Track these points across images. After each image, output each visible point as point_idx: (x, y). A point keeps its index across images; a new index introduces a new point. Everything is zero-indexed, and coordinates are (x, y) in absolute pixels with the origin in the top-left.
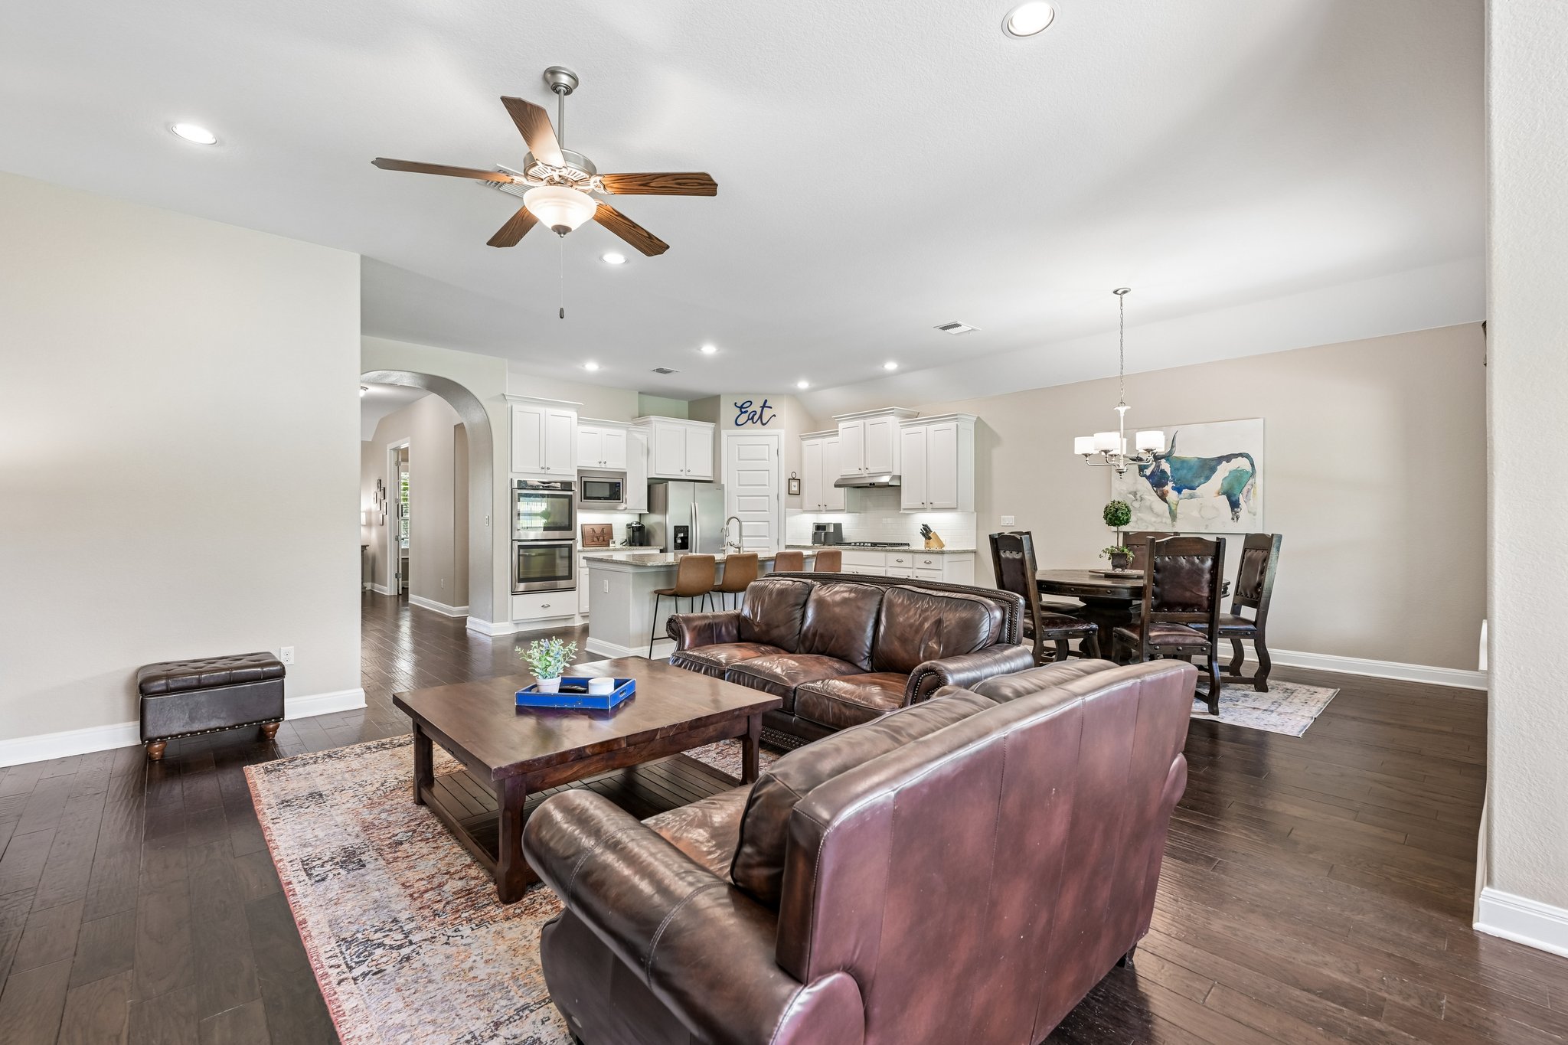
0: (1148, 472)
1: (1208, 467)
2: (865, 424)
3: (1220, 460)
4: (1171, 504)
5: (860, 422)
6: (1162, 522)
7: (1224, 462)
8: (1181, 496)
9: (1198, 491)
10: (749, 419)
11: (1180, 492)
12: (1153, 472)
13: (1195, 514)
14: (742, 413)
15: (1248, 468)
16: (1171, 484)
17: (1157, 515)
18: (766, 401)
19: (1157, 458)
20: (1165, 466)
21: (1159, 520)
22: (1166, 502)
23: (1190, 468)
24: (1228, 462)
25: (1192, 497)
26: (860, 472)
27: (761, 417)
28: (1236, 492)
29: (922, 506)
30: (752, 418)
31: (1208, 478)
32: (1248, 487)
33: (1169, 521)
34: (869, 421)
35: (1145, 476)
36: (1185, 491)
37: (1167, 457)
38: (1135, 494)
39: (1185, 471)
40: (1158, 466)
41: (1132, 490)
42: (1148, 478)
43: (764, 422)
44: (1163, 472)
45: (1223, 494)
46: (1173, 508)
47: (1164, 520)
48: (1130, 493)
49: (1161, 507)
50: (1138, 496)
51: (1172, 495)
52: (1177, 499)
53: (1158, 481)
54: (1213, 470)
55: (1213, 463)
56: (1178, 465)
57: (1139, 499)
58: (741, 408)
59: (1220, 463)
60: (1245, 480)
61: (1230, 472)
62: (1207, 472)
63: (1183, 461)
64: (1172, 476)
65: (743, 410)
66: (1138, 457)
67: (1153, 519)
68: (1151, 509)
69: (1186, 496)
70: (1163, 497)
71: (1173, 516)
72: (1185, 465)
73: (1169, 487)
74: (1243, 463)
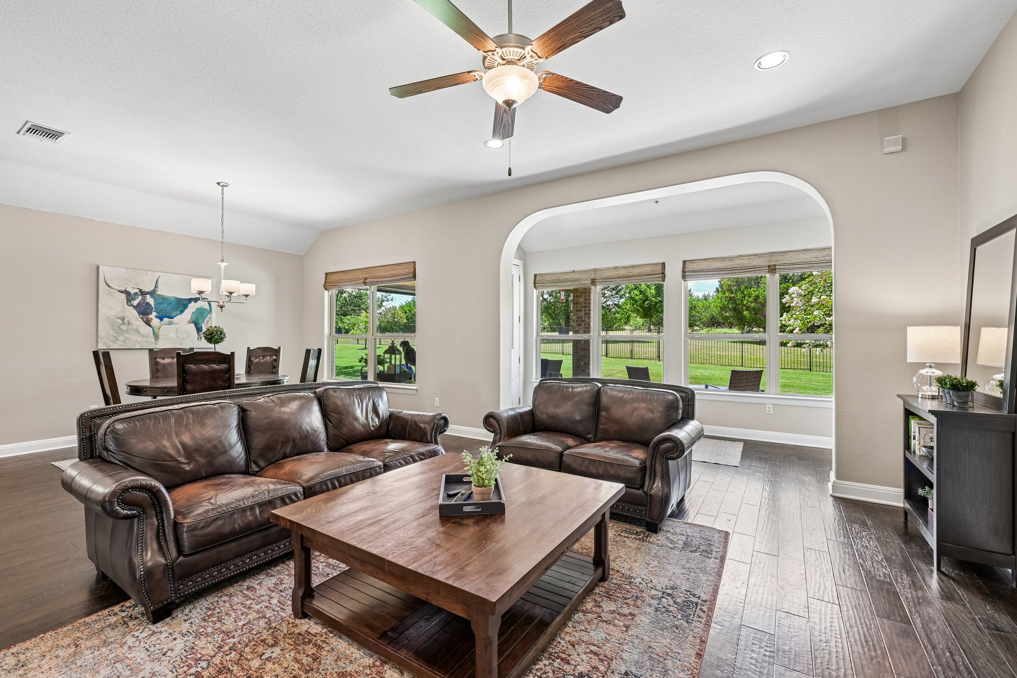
0: (135, 303)
1: (182, 304)
3: (190, 300)
4: (155, 329)
6: (147, 341)
7: (193, 302)
8: (162, 323)
9: (175, 320)
11: (161, 320)
12: (139, 304)
13: (173, 335)
15: (207, 307)
16: (154, 314)
17: (143, 336)
19: (143, 293)
20: (150, 300)
21: (144, 339)
22: (150, 325)
23: (170, 304)
24: (195, 302)
25: (170, 323)
28: (200, 321)
31: (182, 312)
32: (207, 319)
33: (153, 340)
35: (132, 306)
36: (165, 319)
37: (152, 293)
38: (123, 319)
39: (166, 305)
40: (144, 299)
41: (120, 315)
42: (135, 307)
44: (148, 304)
45: (192, 323)
46: (156, 331)
47: (149, 340)
48: (118, 318)
49: (146, 330)
50: (126, 321)
51: (155, 322)
52: (159, 325)
53: (144, 311)
54: (186, 307)
55: (186, 302)
56: (161, 301)
57: (127, 323)
59: (190, 302)
60: (205, 314)
61: (197, 309)
62: (181, 308)
63: (164, 298)
64: (155, 308)
66: (125, 290)
67: (140, 339)
68: (137, 331)
69: (166, 323)
70: (148, 322)
71: (156, 336)
72: (165, 301)
73: (153, 316)
74: (205, 305)
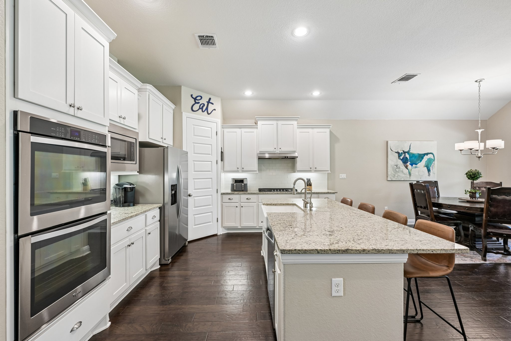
0: (401, 158)
1: (421, 157)
2: (277, 123)
3: (425, 154)
4: (409, 170)
5: (274, 122)
6: (406, 177)
7: (426, 155)
8: (413, 167)
9: (418, 165)
10: (200, 108)
11: (412, 166)
12: (403, 158)
13: (417, 174)
14: (196, 103)
15: (433, 158)
16: (409, 163)
17: (405, 174)
18: (210, 99)
19: (404, 152)
20: (407, 156)
21: (405, 176)
22: (407, 169)
23: (415, 157)
24: (427, 155)
25: (416, 167)
26: (275, 150)
27: (207, 109)
28: (429, 166)
29: (310, 169)
30: (202, 108)
31: (421, 161)
32: (433, 164)
33: (409, 176)
34: (280, 123)
35: (400, 159)
36: (414, 165)
37: (408, 152)
38: (397, 166)
39: (414, 158)
40: (405, 156)
41: (396, 164)
42: (401, 160)
43: (209, 112)
44: (407, 158)
45: (426, 167)
46: (410, 171)
47: (407, 176)
48: (395, 166)
49: (406, 171)
50: (398, 167)
51: (410, 167)
52: (411, 168)
53: (405, 161)
54: (423, 158)
55: (423, 156)
56: (411, 156)
57: (398, 168)
58: (195, 99)
59: (424, 156)
60: (432, 162)
61: (428, 159)
62: (421, 159)
63: (413, 155)
64: (410, 160)
65: (197, 101)
66: (398, 152)
67: (403, 176)
68: (403, 172)
69: (414, 167)
70: (406, 167)
71: (410, 174)
72: (414, 155)
73: (408, 164)
74: (430, 156)
